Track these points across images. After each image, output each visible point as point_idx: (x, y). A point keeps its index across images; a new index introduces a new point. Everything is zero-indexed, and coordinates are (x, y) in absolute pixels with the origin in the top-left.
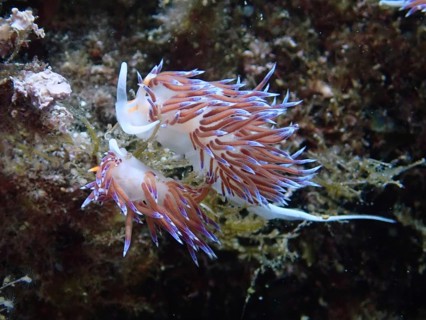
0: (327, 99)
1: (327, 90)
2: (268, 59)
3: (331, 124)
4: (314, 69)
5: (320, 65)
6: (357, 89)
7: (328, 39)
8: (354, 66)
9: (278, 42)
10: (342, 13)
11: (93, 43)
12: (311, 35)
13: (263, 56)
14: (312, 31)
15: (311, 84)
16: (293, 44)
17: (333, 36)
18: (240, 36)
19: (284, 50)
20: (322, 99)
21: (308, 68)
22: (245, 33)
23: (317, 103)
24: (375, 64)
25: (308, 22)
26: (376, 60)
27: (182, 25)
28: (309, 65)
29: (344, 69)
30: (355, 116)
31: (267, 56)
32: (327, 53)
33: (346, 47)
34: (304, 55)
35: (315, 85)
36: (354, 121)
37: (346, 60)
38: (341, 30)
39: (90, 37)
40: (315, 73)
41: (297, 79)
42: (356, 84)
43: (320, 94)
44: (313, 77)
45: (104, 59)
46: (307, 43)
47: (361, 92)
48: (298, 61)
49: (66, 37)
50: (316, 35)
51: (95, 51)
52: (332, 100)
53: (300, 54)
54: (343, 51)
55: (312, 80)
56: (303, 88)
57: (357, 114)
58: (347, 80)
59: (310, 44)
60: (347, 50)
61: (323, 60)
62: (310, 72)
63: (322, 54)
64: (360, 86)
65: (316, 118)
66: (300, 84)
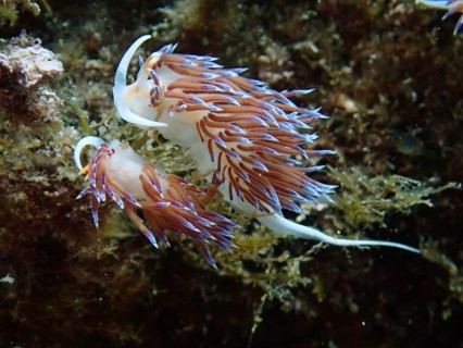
0: (350, 115)
1: (350, 105)
2: (286, 67)
3: (353, 143)
4: (338, 80)
5: (344, 76)
6: (384, 105)
7: (354, 48)
9: (298, 46)
10: (372, 18)
11: (90, 35)
12: (335, 42)
13: (280, 63)
14: (337, 36)
15: (332, 98)
16: (315, 49)
17: (360, 46)
18: (256, 38)
19: (304, 56)
20: (344, 113)
21: (330, 78)
22: (261, 35)
23: (339, 118)
24: (405, 78)
25: (333, 27)
26: (406, 74)
27: (191, 19)
28: (332, 75)
29: (371, 81)
30: (378, 134)
31: (285, 64)
32: (352, 63)
33: (374, 56)
34: (327, 63)
35: (337, 98)
36: (379, 141)
37: (373, 71)
38: (369, 39)
39: (86, 27)
40: (339, 84)
42: (383, 99)
43: (343, 108)
44: (335, 89)
45: (101, 53)
46: (330, 50)
47: (388, 108)
48: (320, 70)
50: (341, 42)
51: (92, 43)
52: (356, 116)
53: (322, 62)
54: (371, 61)
55: (334, 92)
56: (324, 101)
57: (383, 132)
58: (373, 95)
59: (334, 52)
60: (375, 61)
61: (347, 70)
62: (332, 83)
63: (347, 64)
64: (388, 102)
65: (336, 135)
66: (320, 96)
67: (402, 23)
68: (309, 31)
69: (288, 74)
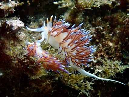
0: (111, 47)
1: (111, 44)
2: (94, 33)
3: (111, 54)
4: (108, 37)
5: (110, 36)
6: (120, 45)
7: (114, 29)
8: (120, 38)
9: (97, 27)
11: (41, 21)
12: (108, 27)
13: (93, 32)
14: (108, 26)
15: (107, 42)
16: (102, 29)
18: (87, 25)
19: (99, 31)
20: (109, 46)
21: (106, 37)
22: (88, 24)
23: (107, 48)
25: (108, 23)
26: (127, 37)
27: (68, 18)
29: (117, 38)
30: (118, 53)
31: (94, 32)
33: (118, 31)
36: (118, 55)
39: (40, 19)
40: (108, 38)
41: (102, 40)
42: (120, 43)
47: (121, 46)
48: (103, 34)
49: (32, 18)
50: (110, 27)
51: (41, 24)
52: (112, 47)
53: (104, 32)
54: (117, 33)
55: (107, 40)
56: (104, 43)
57: (119, 52)
58: (117, 42)
59: (108, 30)
63: (111, 33)
64: (121, 44)
65: (106, 52)
66: (103, 41)
67: (127, 23)
68: (101, 24)
69: (95, 35)
